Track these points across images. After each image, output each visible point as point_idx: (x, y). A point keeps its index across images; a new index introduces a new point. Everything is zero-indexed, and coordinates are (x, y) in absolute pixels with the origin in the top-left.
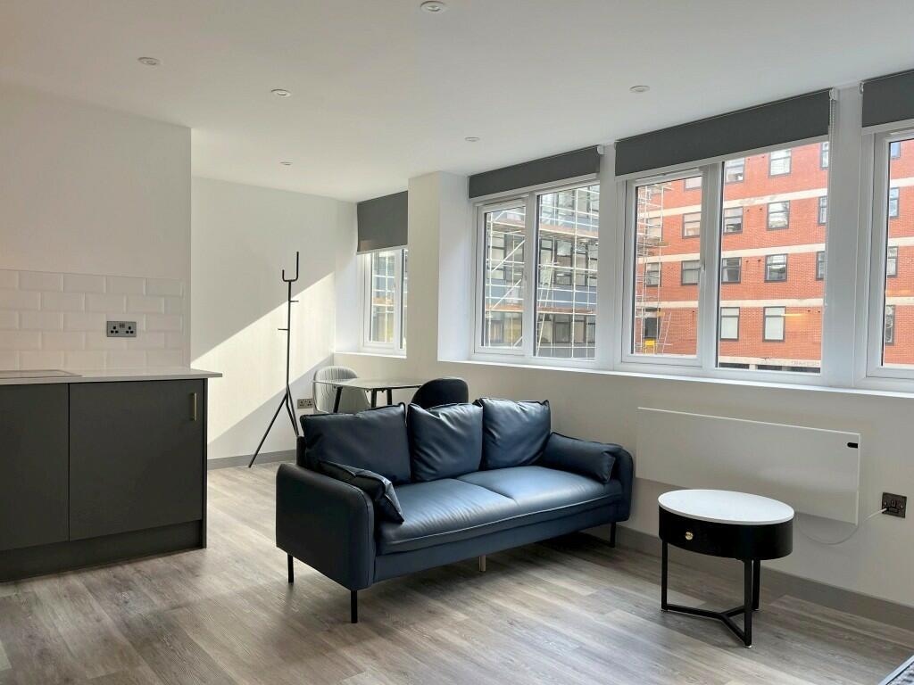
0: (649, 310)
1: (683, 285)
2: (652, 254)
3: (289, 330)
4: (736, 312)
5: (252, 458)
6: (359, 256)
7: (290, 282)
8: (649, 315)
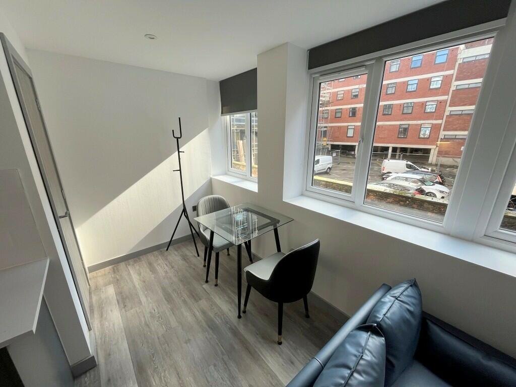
0: (325, 127)
1: (335, 117)
2: (326, 106)
3: (180, 170)
4: (353, 127)
5: (168, 244)
6: (223, 117)
7: (178, 138)
8: (325, 129)
